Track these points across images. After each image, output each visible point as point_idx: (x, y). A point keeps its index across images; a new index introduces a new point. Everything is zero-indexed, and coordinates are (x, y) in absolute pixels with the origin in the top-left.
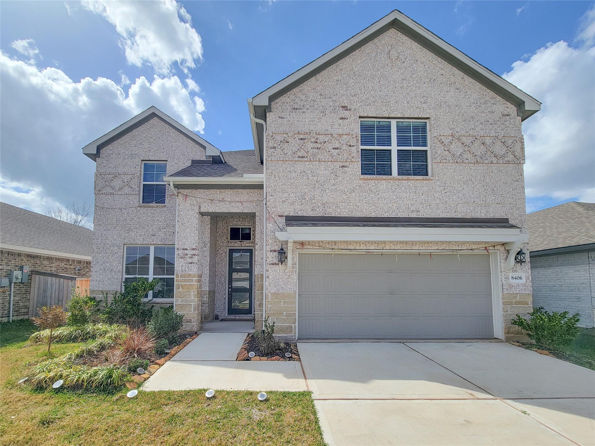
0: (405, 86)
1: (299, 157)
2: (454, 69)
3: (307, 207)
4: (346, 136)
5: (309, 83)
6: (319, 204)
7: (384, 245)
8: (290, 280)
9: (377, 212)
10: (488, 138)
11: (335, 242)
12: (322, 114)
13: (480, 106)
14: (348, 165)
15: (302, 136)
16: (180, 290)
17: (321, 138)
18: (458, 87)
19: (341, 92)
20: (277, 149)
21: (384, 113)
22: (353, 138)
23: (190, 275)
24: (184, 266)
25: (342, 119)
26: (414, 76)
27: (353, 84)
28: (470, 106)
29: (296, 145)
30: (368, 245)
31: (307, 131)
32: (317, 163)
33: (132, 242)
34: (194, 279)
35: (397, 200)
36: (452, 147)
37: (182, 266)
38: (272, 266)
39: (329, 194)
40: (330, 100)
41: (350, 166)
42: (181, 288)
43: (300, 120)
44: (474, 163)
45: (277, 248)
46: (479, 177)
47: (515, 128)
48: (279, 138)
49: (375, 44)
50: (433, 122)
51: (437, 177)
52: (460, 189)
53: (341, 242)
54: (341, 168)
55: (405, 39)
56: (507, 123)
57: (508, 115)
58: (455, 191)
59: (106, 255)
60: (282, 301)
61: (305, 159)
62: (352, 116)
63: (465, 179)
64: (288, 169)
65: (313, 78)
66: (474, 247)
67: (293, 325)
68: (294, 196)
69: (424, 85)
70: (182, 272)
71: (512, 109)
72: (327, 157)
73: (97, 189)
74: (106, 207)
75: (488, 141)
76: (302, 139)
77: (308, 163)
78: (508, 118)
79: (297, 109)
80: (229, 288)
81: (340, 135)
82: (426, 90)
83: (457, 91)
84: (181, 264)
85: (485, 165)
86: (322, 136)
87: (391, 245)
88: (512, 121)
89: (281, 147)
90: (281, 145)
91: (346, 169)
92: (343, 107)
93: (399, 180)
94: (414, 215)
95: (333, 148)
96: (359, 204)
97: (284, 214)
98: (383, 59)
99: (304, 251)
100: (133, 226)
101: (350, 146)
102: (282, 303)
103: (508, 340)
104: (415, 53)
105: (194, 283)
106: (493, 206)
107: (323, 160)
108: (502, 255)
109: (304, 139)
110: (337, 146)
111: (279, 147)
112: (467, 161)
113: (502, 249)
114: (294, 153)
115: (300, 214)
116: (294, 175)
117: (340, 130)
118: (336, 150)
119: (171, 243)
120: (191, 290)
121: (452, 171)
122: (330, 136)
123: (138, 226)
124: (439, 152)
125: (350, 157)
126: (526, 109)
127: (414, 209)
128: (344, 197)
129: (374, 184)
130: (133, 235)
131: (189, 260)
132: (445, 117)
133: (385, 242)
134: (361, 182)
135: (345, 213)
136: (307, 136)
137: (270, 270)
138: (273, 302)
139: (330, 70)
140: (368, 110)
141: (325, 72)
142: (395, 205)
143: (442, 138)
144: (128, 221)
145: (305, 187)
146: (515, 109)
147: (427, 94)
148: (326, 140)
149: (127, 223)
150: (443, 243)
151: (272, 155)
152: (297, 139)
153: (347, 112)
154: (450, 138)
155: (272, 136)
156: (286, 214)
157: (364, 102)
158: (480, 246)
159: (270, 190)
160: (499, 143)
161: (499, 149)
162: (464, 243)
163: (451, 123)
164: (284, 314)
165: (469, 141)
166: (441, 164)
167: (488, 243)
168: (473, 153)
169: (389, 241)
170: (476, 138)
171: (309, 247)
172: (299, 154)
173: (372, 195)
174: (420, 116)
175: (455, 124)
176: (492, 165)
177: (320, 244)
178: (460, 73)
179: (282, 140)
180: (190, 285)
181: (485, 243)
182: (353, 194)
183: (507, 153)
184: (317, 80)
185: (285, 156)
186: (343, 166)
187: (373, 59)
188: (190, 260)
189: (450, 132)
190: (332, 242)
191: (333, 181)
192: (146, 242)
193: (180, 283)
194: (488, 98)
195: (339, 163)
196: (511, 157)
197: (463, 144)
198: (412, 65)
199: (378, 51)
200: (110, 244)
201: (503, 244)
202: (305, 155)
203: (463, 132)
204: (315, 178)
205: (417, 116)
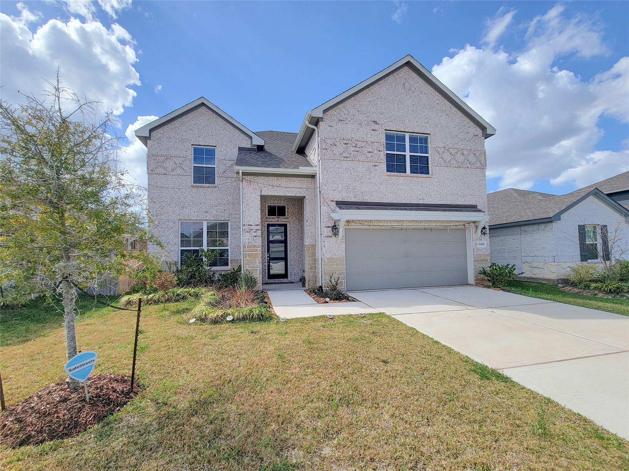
0: (415, 109)
1: (344, 157)
2: (446, 100)
3: (351, 195)
4: (376, 144)
5: (350, 101)
6: (359, 193)
7: (402, 223)
8: (340, 248)
9: (398, 199)
10: (465, 151)
11: (371, 221)
12: (359, 126)
13: (461, 128)
14: (378, 165)
15: (346, 142)
16: (247, 258)
17: (360, 144)
18: (448, 113)
19: (372, 110)
20: (328, 150)
21: (401, 128)
22: (381, 145)
23: (255, 246)
24: (250, 239)
25: (373, 130)
26: (420, 103)
27: (380, 105)
28: (455, 128)
29: (342, 148)
30: (392, 223)
31: (349, 138)
32: (357, 162)
33: (187, 218)
34: (258, 249)
35: (411, 191)
36: (444, 155)
37: (249, 239)
38: (327, 238)
39: (366, 186)
40: (365, 116)
41: (380, 166)
42: (248, 257)
43: (344, 129)
44: (457, 167)
45: (331, 225)
46: (460, 177)
47: (481, 145)
48: (329, 142)
49: (395, 77)
50: (432, 137)
51: (435, 176)
52: (449, 184)
53: (374, 220)
54: (373, 167)
55: (414, 75)
56: (476, 141)
57: (477, 136)
58: (446, 186)
59: (162, 229)
60: (335, 264)
61: (349, 159)
62: (380, 129)
63: (452, 178)
64: (337, 166)
65: (352, 98)
66: (457, 224)
67: (343, 281)
68: (341, 186)
69: (427, 110)
70: (249, 243)
71: (479, 132)
72: (364, 158)
73: (150, 169)
74: (160, 186)
75: (465, 152)
76: (346, 144)
77: (350, 162)
78: (477, 137)
79: (341, 120)
80: (268, 257)
81: (373, 143)
82: (428, 113)
83: (447, 116)
84: (247, 237)
85: (464, 169)
86: (360, 142)
87: (407, 222)
88: (479, 139)
89: (331, 149)
90: (331, 147)
91: (376, 167)
92: (374, 121)
93: (411, 177)
94: (421, 202)
95: (368, 152)
96: (386, 194)
97: (334, 200)
98: (400, 88)
99: (350, 227)
100: (187, 204)
101: (379, 151)
102: (335, 265)
103: (477, 285)
104: (421, 86)
105: (259, 252)
106: (469, 196)
107: (361, 160)
108: (473, 229)
109: (348, 144)
110: (370, 150)
111: (330, 149)
112: (453, 166)
113: (473, 225)
114: (341, 154)
115: (346, 200)
116: (341, 170)
117: (372, 139)
118: (370, 153)
119: (222, 219)
120: (256, 258)
121: (444, 172)
122: (365, 143)
123: (191, 203)
124: (436, 159)
125: (379, 159)
126: (488, 133)
127: (421, 198)
128: (376, 188)
129: (396, 179)
130: (187, 212)
131: (253, 234)
132: (440, 134)
133: (403, 221)
134: (387, 177)
135: (376, 200)
136: (349, 141)
137: (325, 241)
138: (329, 265)
139: (365, 93)
140: (391, 125)
141: (360, 94)
142: (409, 195)
143: (438, 148)
144: (182, 199)
145: (349, 180)
146: (481, 131)
147: (428, 117)
148: (363, 146)
149: (181, 201)
150: (439, 221)
151: (325, 155)
152: (342, 143)
153: (377, 126)
154: (443, 149)
155: (324, 140)
156: (336, 200)
157: (388, 119)
158: (461, 223)
159: (324, 181)
160: (472, 155)
161: (472, 159)
162: (451, 221)
163: (444, 139)
164: (337, 273)
165: (455, 152)
166: (438, 167)
167: (465, 221)
168: (457, 160)
169: (405, 220)
170: (459, 150)
171: (353, 224)
172: (344, 155)
173: (394, 187)
174: (424, 132)
175: (446, 139)
176: (467, 169)
177: (360, 222)
178: (449, 104)
179: (332, 143)
180: (256, 254)
181: (464, 221)
182: (382, 186)
183: (477, 161)
184: (355, 100)
185: (334, 155)
186: (375, 166)
187: (393, 88)
188: (255, 234)
189: (443, 145)
190: (368, 221)
191: (368, 176)
192: (200, 218)
193: (247, 253)
194: (465, 123)
195: (372, 163)
196: (478, 164)
197: (451, 154)
198: (419, 95)
199: (397, 82)
200: (165, 219)
201: (474, 222)
202: (349, 156)
203: (451, 146)
204: (356, 173)
205: (422, 132)
